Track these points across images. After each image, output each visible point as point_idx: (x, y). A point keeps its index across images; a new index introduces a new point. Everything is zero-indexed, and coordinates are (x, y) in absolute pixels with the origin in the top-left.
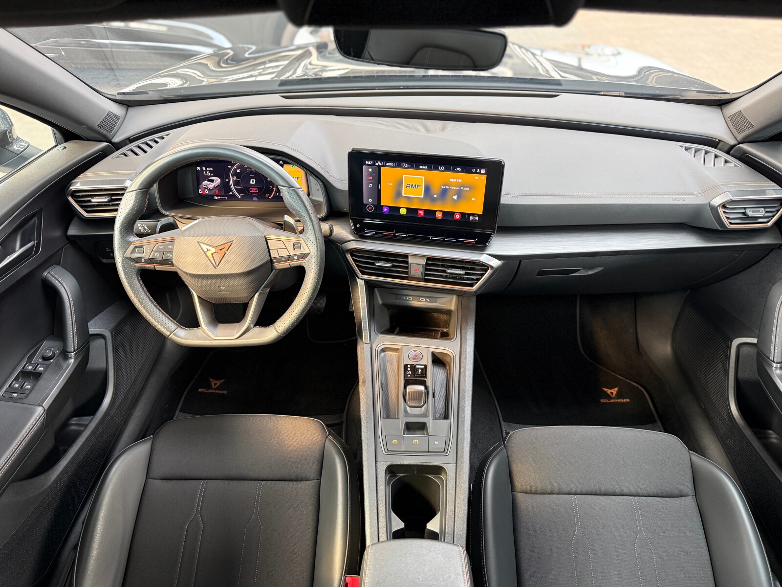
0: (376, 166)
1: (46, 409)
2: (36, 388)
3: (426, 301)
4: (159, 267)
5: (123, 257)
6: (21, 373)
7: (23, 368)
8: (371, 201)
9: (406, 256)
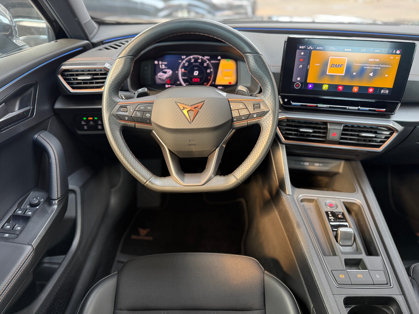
0: (308, 49)
1: (35, 248)
2: (26, 229)
3: (319, 166)
4: (138, 126)
5: (110, 114)
6: (12, 217)
7: (14, 212)
8: (299, 80)
9: (325, 123)
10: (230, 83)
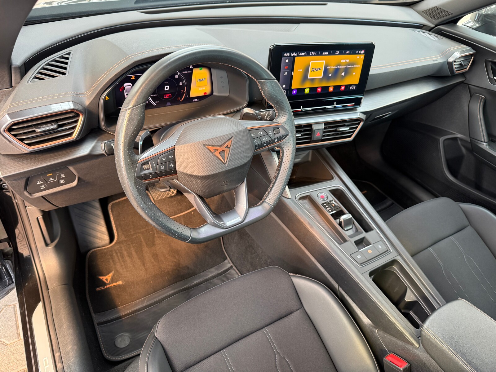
0: (292, 56)
5: (134, 177)
8: (285, 87)
9: (310, 125)
10: (205, 93)
